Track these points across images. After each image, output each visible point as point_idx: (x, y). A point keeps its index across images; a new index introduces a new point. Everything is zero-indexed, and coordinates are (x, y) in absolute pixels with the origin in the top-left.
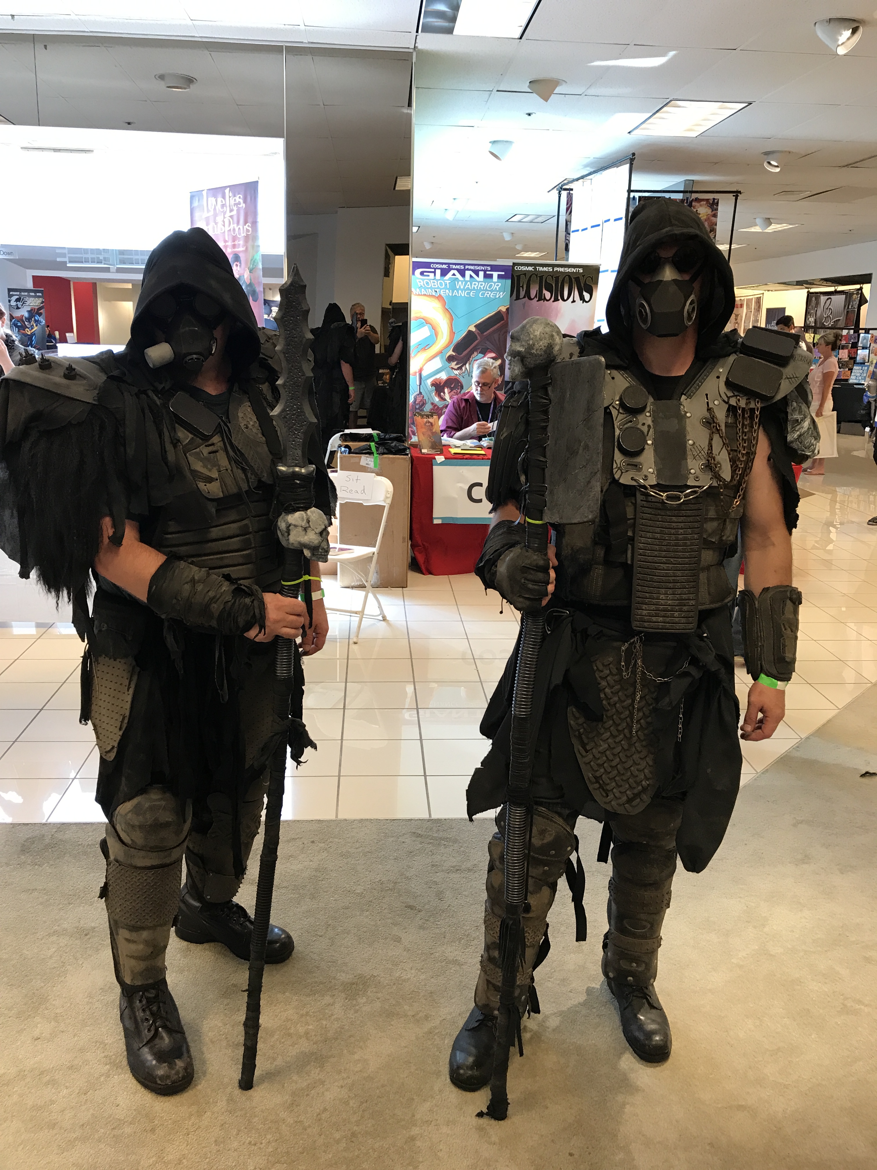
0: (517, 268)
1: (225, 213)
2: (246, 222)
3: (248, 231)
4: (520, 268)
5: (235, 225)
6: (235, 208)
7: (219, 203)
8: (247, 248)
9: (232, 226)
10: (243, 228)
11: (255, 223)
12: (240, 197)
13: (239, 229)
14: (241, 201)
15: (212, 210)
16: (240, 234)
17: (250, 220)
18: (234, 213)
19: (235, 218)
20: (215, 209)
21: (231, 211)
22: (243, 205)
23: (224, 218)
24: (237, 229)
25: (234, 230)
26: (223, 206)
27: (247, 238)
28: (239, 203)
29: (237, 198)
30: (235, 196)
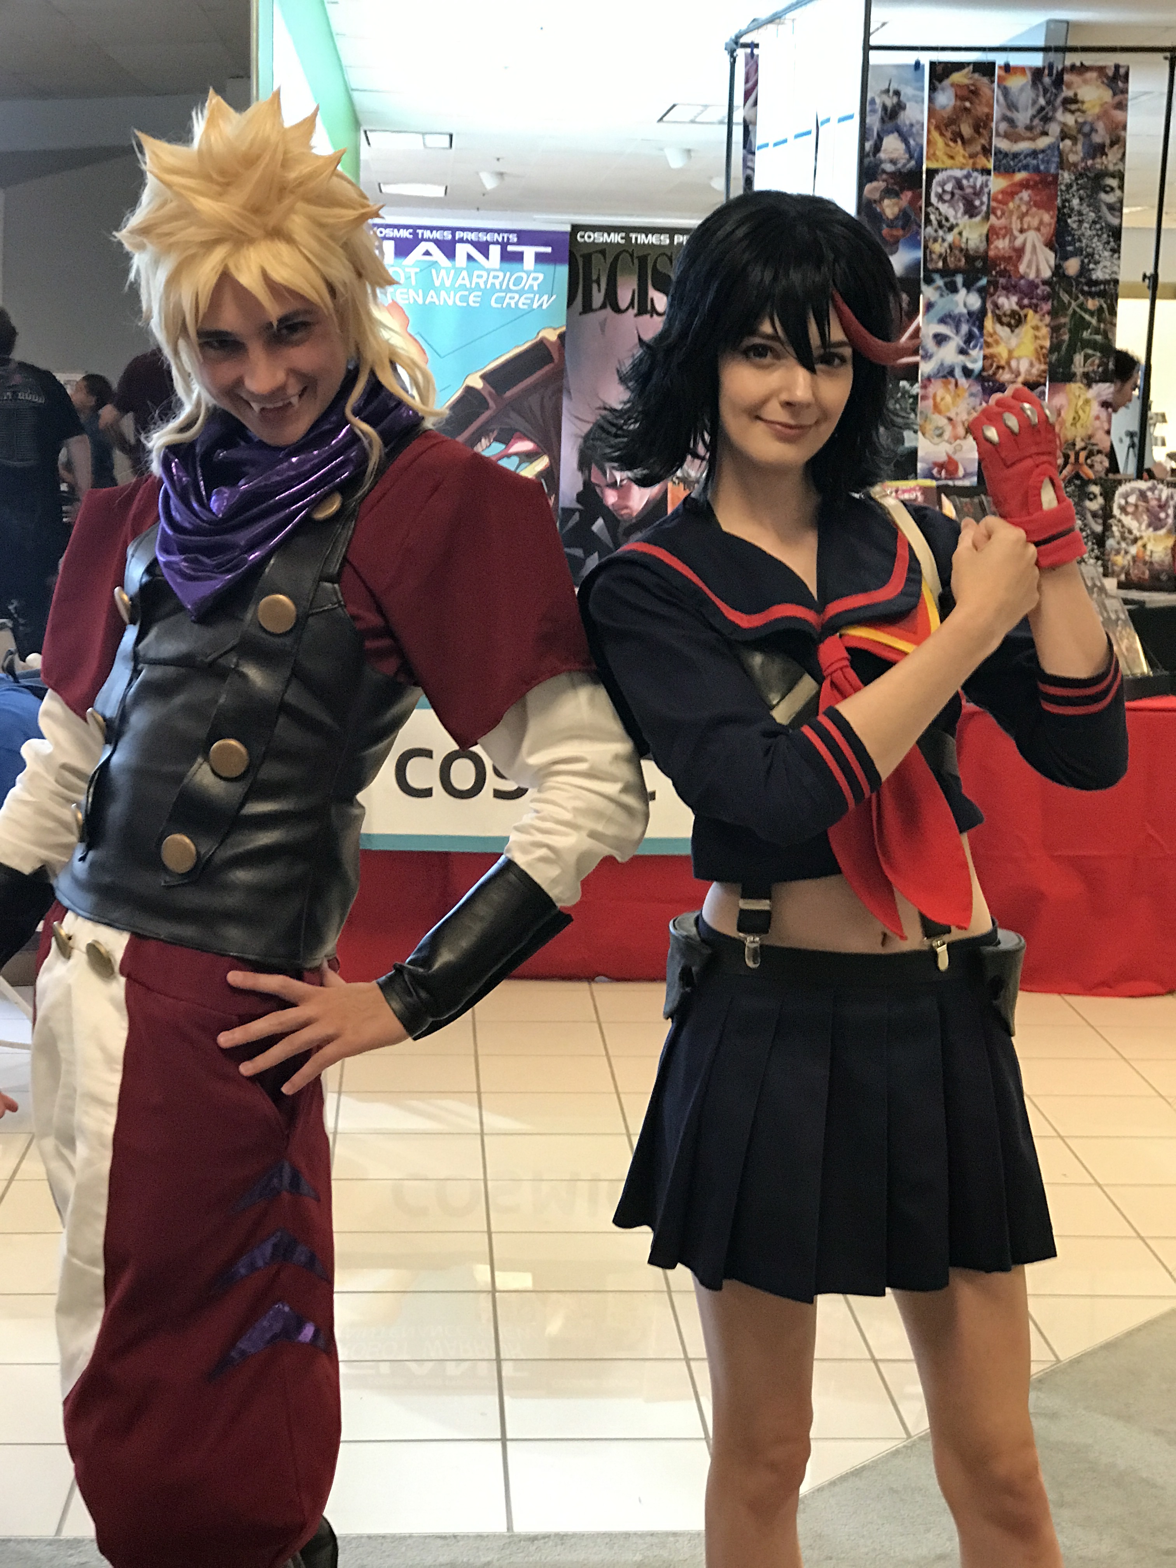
0: (583, 237)
4: (589, 237)
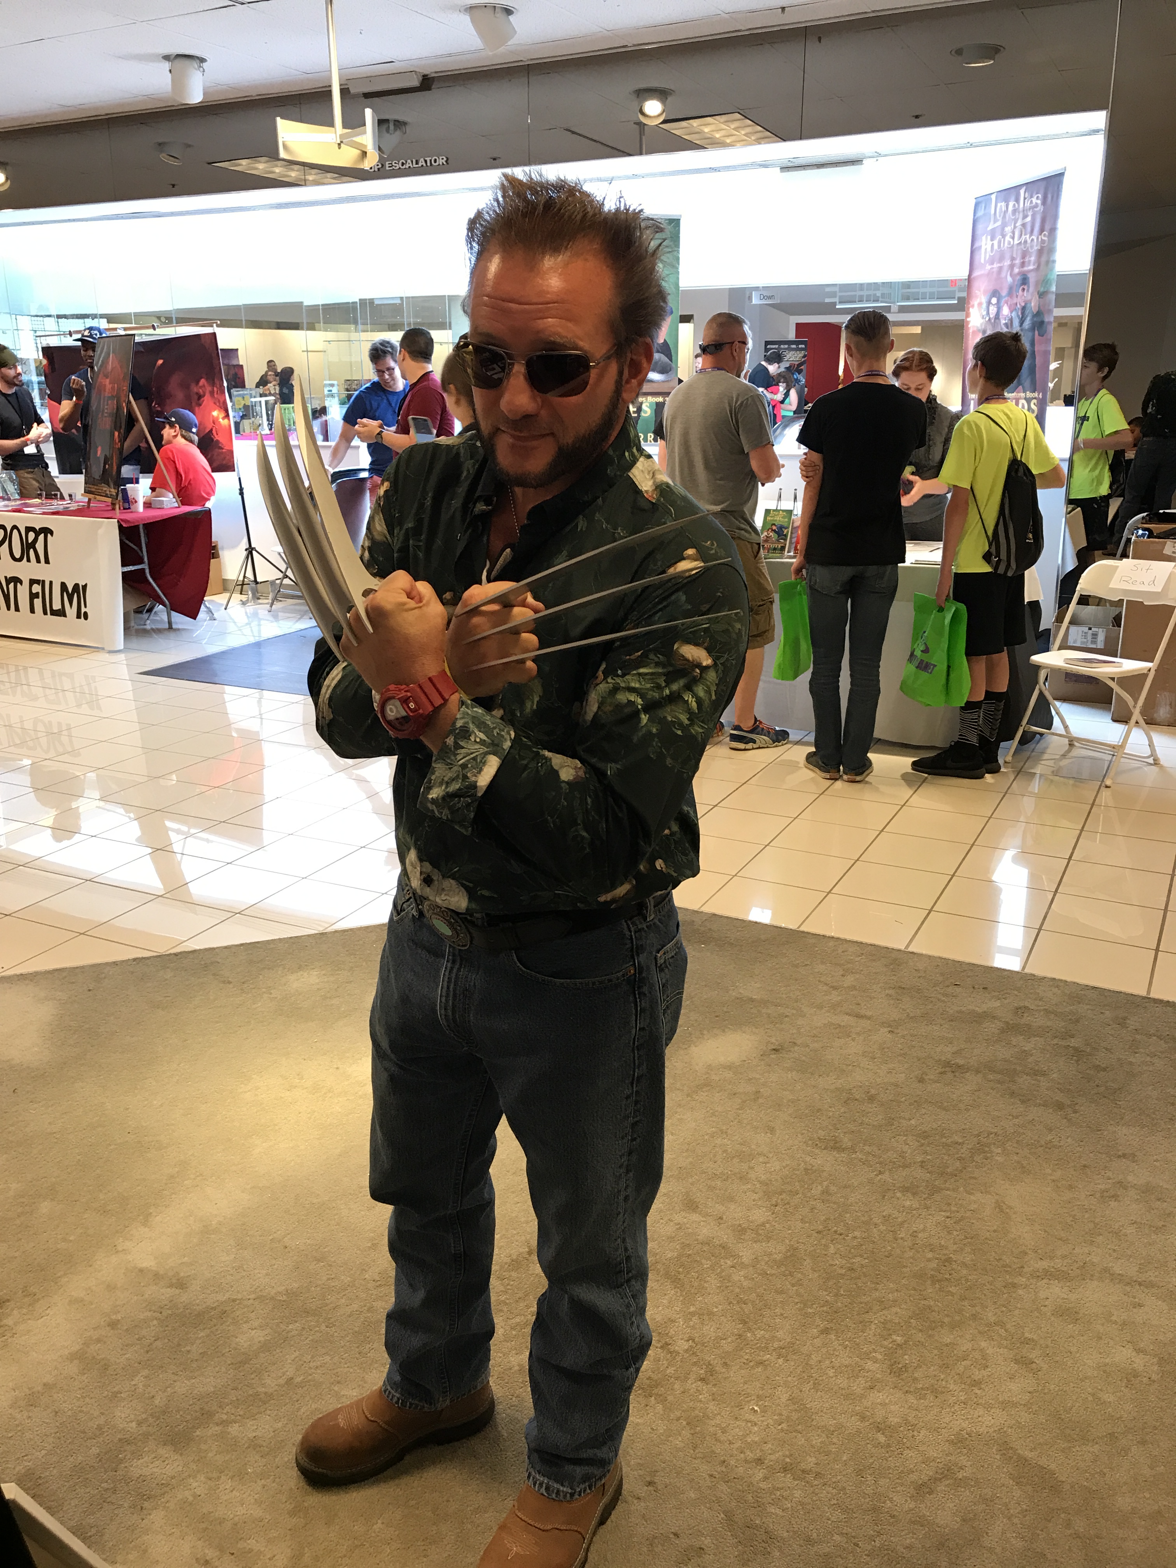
1: (1016, 221)
2: (1042, 230)
3: (1043, 241)
5: (1028, 236)
6: (1030, 213)
7: (1011, 208)
8: (1039, 266)
9: (1023, 237)
10: (1038, 238)
11: (1053, 230)
12: (1037, 198)
13: (1033, 240)
14: (1039, 202)
15: (1000, 219)
16: (1032, 247)
17: (1047, 227)
18: (1029, 219)
19: (1029, 229)
20: (1004, 217)
21: (1025, 217)
22: (1040, 208)
23: (1015, 227)
24: (1029, 241)
25: (1026, 242)
26: (1015, 211)
27: (1040, 252)
28: (1036, 206)
29: (1034, 200)
30: (1031, 197)
